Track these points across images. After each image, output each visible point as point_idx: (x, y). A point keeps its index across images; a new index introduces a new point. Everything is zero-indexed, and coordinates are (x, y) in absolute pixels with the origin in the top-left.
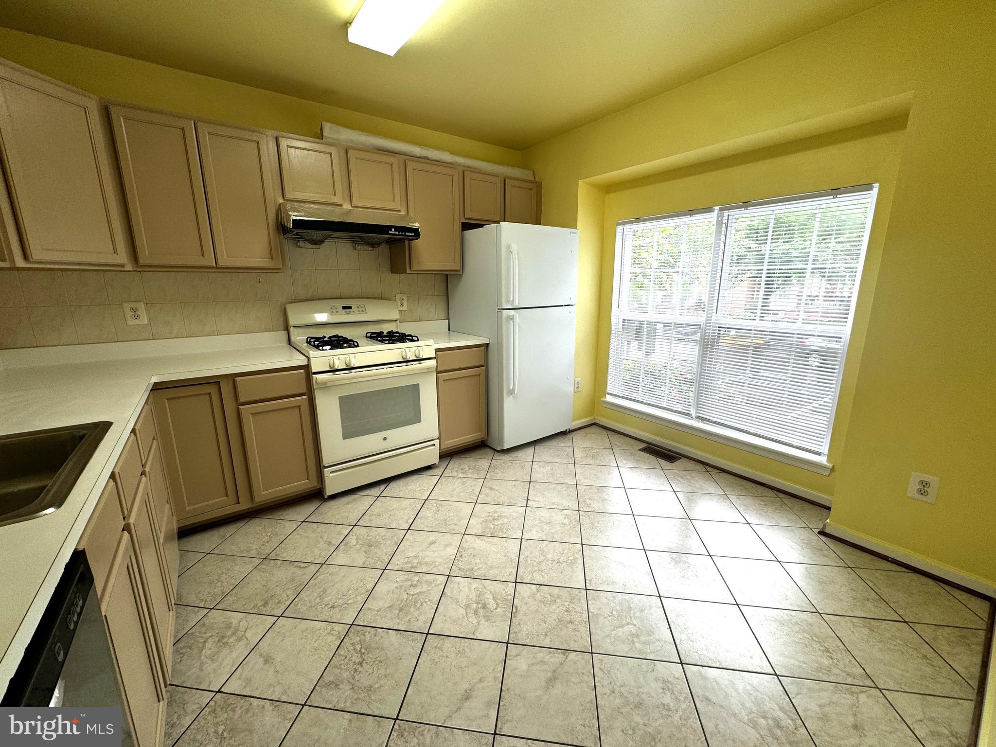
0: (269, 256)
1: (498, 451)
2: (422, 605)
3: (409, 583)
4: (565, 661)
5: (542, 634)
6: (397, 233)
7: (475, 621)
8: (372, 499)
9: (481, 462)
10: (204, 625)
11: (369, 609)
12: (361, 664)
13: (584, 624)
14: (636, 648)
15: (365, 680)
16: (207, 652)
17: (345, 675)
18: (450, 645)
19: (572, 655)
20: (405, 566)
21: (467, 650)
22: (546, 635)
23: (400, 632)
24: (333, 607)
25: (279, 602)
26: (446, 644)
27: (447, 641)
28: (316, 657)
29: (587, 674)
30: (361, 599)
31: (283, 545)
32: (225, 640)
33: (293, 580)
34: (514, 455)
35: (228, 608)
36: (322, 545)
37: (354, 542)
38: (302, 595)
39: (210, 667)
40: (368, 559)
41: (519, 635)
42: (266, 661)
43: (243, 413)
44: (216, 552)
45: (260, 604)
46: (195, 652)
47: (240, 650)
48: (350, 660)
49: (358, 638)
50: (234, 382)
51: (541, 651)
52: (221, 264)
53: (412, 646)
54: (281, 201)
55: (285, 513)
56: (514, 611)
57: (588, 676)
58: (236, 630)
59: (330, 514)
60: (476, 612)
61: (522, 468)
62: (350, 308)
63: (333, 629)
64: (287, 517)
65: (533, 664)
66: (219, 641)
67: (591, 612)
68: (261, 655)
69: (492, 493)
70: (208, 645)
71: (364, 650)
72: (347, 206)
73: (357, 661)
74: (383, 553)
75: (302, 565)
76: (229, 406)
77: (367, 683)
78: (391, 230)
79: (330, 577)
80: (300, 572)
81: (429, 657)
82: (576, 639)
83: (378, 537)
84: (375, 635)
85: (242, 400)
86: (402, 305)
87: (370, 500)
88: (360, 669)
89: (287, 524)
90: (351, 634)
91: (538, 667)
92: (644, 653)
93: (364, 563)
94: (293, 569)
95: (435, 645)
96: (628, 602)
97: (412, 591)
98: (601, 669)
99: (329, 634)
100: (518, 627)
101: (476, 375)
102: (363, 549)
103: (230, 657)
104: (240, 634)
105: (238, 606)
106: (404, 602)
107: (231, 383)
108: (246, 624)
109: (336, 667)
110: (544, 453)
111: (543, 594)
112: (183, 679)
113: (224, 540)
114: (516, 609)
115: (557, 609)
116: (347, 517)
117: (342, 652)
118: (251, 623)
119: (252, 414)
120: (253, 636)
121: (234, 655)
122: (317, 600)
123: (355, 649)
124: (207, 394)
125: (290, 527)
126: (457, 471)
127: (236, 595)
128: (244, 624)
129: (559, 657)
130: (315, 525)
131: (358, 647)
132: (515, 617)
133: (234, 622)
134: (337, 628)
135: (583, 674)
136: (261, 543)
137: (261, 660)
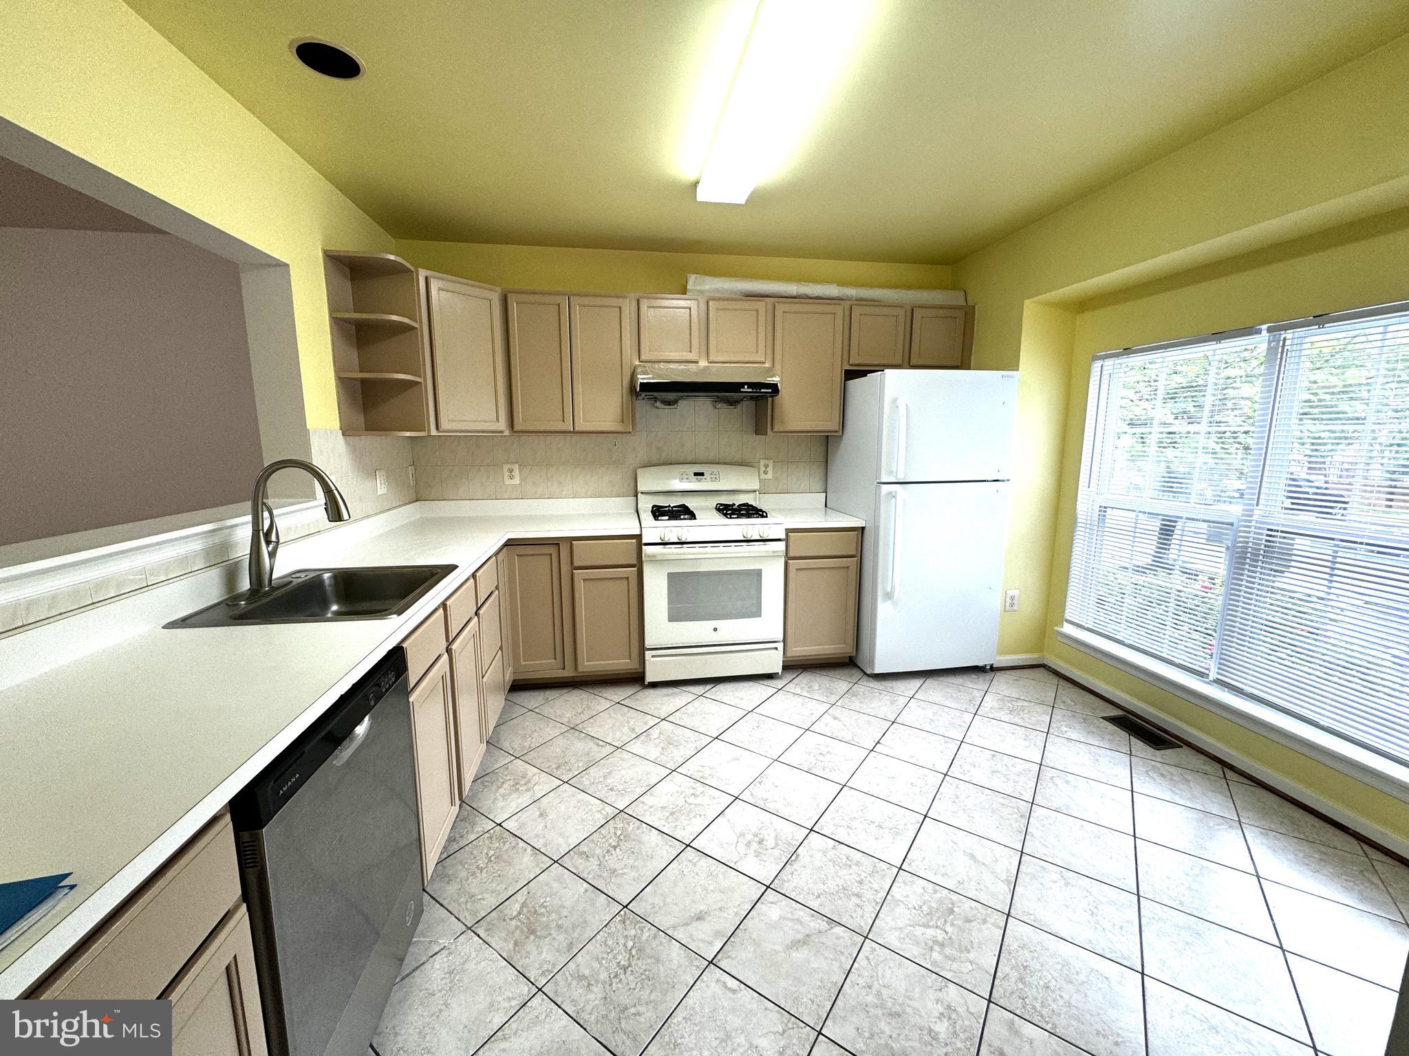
0: (619, 418)
1: (868, 675)
2: (694, 817)
3: (693, 791)
4: (826, 931)
5: (813, 894)
6: (750, 390)
7: (743, 852)
8: (692, 697)
9: (839, 684)
10: (507, 769)
11: (643, 803)
12: (615, 848)
13: (874, 904)
14: (931, 957)
15: (612, 862)
16: (502, 791)
17: (598, 851)
18: (705, 865)
19: (839, 930)
20: (695, 774)
21: (720, 875)
22: (818, 896)
23: (662, 834)
24: (612, 790)
25: (570, 770)
26: (701, 862)
27: (704, 859)
28: (581, 827)
29: (847, 955)
30: (640, 791)
31: (591, 720)
32: (517, 787)
33: (588, 754)
34: (888, 684)
35: (530, 762)
36: (625, 729)
37: (656, 735)
38: (591, 770)
39: (500, 804)
40: (663, 756)
41: (786, 885)
42: (541, 815)
43: (576, 579)
44: (537, 710)
45: (554, 766)
46: (494, 788)
47: (525, 799)
48: (607, 841)
49: (622, 825)
50: (572, 544)
51: (802, 910)
52: (577, 429)
53: (667, 851)
54: (637, 363)
55: (604, 691)
56: (793, 858)
57: (847, 957)
58: (529, 782)
59: (645, 701)
60: (748, 844)
61: (892, 703)
62: (702, 474)
63: (603, 809)
64: (605, 695)
65: (786, 919)
66: (513, 786)
67: (892, 896)
68: (539, 808)
69: (835, 723)
70: (505, 786)
71: (623, 837)
72: (703, 363)
73: (613, 844)
74: (678, 755)
75: (601, 743)
76: (565, 568)
77: (613, 866)
78: (744, 388)
79: (620, 762)
80: (595, 748)
81: (680, 867)
82: (854, 915)
83: (680, 737)
84: (638, 828)
85: (576, 564)
86: (766, 473)
87: (690, 697)
88: (613, 852)
89: (603, 701)
90: (617, 819)
91: (790, 924)
92: (938, 966)
93: (656, 759)
94: (591, 744)
95: (690, 858)
96: (953, 904)
97: (692, 800)
98: (868, 959)
99: (598, 811)
100: (790, 876)
101: (844, 567)
102: (662, 745)
103: (516, 802)
104: (530, 785)
105: (538, 763)
106: (678, 808)
107: (569, 545)
108: (537, 780)
109: (593, 841)
110: (935, 691)
111: (838, 854)
112: (480, 805)
113: (547, 701)
114: (798, 856)
115: (848, 876)
116: (658, 709)
117: (603, 831)
118: (541, 780)
119: (584, 580)
120: (539, 791)
121: (520, 801)
122: (601, 779)
123: (615, 833)
124: (547, 554)
125: (605, 704)
126: (802, 688)
127: (539, 752)
128: (536, 778)
129: (823, 925)
130: (627, 709)
131: (619, 832)
132: (790, 864)
133: (530, 774)
134: (609, 810)
135: (842, 953)
136: (574, 713)
137: (538, 813)
